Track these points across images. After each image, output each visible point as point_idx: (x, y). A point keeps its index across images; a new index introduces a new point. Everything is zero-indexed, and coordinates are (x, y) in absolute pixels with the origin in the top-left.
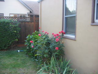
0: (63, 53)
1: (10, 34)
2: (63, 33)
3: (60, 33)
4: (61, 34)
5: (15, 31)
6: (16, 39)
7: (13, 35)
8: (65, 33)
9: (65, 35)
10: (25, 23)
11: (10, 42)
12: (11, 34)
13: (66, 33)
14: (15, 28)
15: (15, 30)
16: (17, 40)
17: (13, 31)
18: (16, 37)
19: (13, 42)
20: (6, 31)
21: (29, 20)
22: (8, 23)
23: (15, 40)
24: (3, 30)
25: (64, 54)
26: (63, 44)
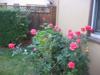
0: (87, 70)
1: (16, 27)
2: (90, 31)
3: (83, 30)
4: (85, 33)
5: (23, 25)
6: (23, 34)
7: (20, 29)
8: (93, 32)
9: (92, 35)
10: (39, 15)
12: (18, 27)
13: (96, 31)
14: (23, 20)
15: (22, 23)
16: (25, 36)
17: (20, 23)
18: (24, 32)
19: (20, 38)
20: (12, 23)
22: (14, 13)
23: (23, 36)
24: (8, 22)
26: (86, 55)
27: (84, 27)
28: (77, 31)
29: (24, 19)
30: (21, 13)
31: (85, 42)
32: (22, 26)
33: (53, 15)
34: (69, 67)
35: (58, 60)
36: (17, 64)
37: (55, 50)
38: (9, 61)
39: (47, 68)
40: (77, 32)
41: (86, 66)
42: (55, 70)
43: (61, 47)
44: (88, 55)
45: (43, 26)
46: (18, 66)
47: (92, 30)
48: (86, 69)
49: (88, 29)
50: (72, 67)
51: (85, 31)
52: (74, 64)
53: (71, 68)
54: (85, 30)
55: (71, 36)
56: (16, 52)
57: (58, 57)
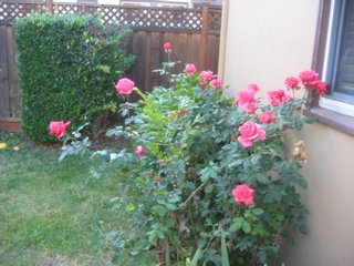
0: (300, 218)
1: (82, 77)
5: (106, 69)
6: (107, 102)
7: (97, 83)
10: (162, 37)
11: (83, 111)
12: (89, 77)
13: (337, 89)
14: (106, 54)
15: (103, 62)
16: (113, 106)
17: (96, 64)
18: (108, 94)
19: (95, 115)
20: (69, 64)
21: (195, 22)
22: (76, 30)
23: (105, 107)
24: (56, 59)
25: (305, 231)
26: (295, 166)
27: (296, 75)
28: (277, 89)
29: (109, 48)
30: (100, 28)
31: (299, 127)
32: (102, 73)
33: (210, 37)
34: (236, 199)
35: (204, 178)
36: (83, 199)
37: (198, 149)
38: (57, 189)
39: (166, 201)
40: (275, 93)
41: (298, 205)
42: (196, 213)
43: (218, 141)
44: (299, 166)
45: (163, 72)
46: (85, 205)
47: (323, 87)
48: (297, 215)
49: (308, 80)
50: (243, 199)
51: (298, 88)
52: (252, 191)
53: (243, 203)
54: (300, 84)
55: (247, 103)
56: (71, 148)
57: (203, 171)
